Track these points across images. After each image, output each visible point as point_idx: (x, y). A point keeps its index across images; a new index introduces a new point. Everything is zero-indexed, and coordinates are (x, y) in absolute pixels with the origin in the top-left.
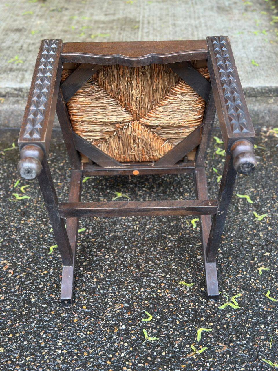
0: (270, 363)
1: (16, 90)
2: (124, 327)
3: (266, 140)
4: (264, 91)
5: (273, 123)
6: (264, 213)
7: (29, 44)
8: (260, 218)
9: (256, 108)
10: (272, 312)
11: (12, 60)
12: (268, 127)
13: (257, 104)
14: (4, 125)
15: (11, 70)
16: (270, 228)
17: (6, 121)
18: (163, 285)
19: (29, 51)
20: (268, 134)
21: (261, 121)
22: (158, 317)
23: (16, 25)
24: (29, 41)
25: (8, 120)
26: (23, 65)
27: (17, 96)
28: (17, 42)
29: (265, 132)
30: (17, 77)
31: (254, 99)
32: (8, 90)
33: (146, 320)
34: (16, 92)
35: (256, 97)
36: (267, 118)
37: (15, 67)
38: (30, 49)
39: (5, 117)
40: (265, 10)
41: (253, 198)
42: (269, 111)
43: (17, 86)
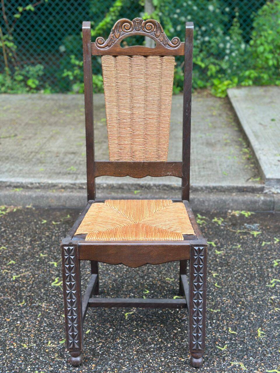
0: (212, 310)
1: (72, 184)
2: (133, 295)
3: (230, 217)
4: (229, 188)
5: (235, 207)
6: (221, 250)
7: (81, 161)
8: (218, 253)
9: (224, 198)
10: (217, 292)
11: (69, 169)
12: (232, 210)
13: (225, 196)
14: (63, 206)
15: (69, 174)
16: (223, 257)
17: (64, 203)
18: (156, 279)
19: (80, 164)
20: (231, 214)
21: (227, 207)
22: (152, 292)
23: (71, 150)
24: (80, 159)
25: (66, 202)
26: (77, 171)
27: (72, 188)
28: (72, 159)
29: (230, 213)
30: (73, 177)
31: (223, 193)
32: (67, 184)
33: (146, 293)
34: (72, 186)
35: (224, 192)
36: (231, 205)
37: (71, 172)
38: (81, 163)
39: (64, 201)
40: (238, 145)
41: (216, 244)
42: (232, 200)
43: (73, 182)
